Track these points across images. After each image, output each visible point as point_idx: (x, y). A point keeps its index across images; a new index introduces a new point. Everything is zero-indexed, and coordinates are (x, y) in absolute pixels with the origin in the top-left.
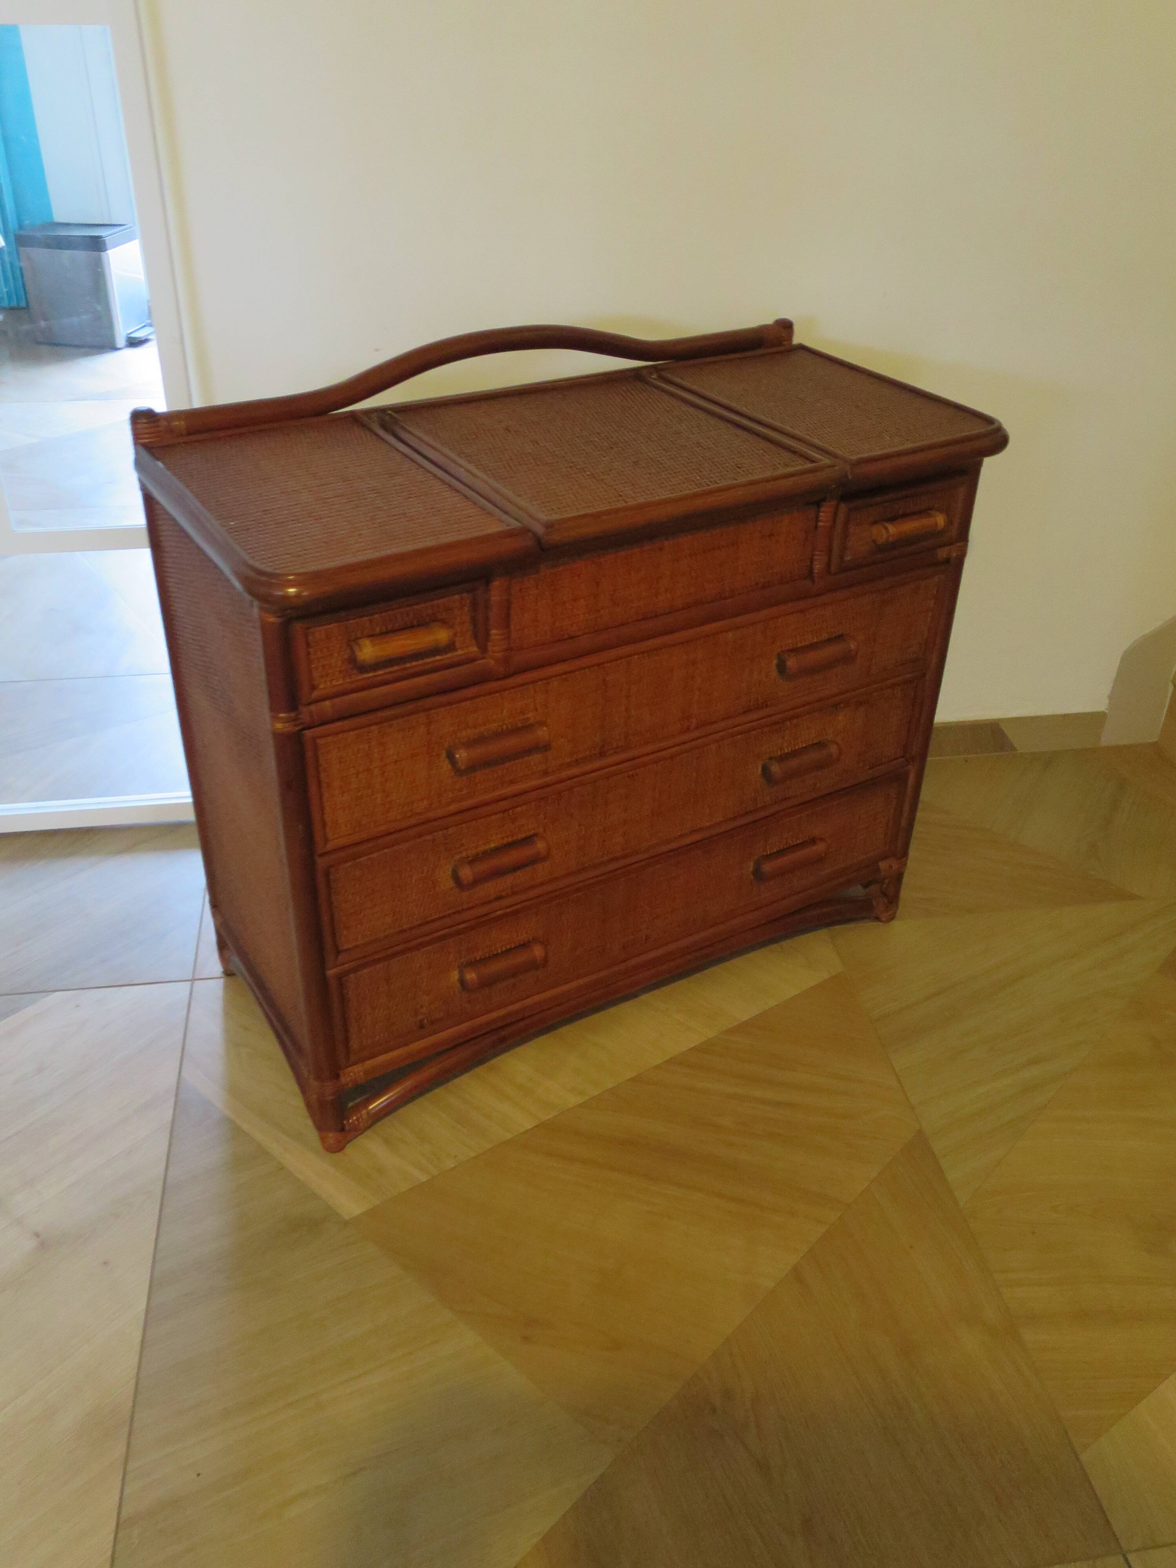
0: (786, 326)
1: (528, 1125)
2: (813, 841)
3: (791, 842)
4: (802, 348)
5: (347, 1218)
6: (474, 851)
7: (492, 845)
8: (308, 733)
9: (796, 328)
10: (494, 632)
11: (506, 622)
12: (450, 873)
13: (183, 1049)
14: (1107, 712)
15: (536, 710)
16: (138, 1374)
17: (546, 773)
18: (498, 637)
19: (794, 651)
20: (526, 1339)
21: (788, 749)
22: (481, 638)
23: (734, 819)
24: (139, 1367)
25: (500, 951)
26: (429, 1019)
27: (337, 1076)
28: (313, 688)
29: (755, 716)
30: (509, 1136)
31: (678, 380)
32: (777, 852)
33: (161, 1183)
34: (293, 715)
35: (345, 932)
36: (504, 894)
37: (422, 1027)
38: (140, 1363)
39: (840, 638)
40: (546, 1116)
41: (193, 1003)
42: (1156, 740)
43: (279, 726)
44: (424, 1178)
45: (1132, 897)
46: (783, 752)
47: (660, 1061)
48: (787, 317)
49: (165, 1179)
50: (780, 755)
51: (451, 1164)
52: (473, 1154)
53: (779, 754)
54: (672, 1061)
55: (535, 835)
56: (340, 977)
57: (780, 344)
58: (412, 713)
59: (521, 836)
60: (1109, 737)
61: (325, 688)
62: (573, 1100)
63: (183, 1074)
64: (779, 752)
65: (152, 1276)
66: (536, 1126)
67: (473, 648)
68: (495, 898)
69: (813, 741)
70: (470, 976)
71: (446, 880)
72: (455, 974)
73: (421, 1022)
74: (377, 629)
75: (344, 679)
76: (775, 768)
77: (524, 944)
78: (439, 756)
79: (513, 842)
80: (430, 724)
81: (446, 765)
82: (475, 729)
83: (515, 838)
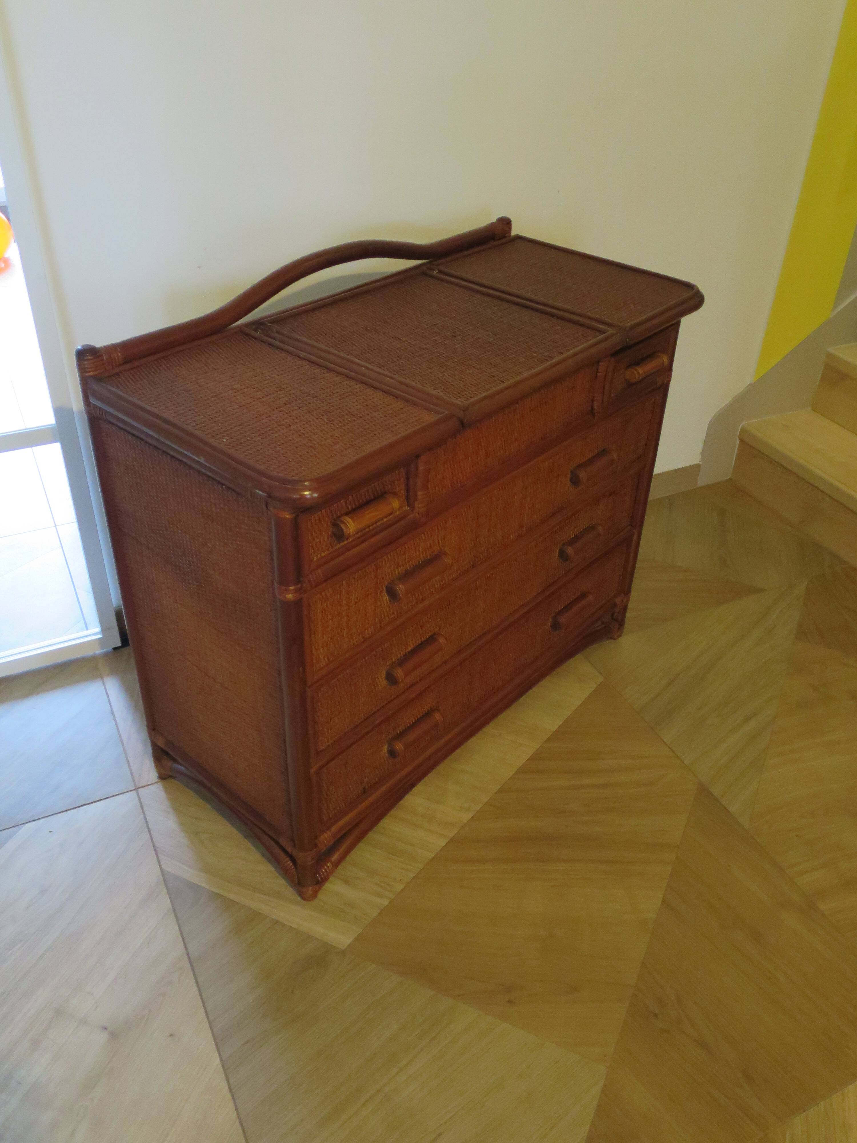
0: (505, 223)
1: (443, 843)
2: (583, 596)
3: (571, 600)
4: (519, 238)
5: (343, 948)
6: (400, 656)
7: (410, 649)
8: (305, 597)
9: (511, 222)
10: (419, 493)
11: (426, 485)
12: (385, 674)
13: (154, 846)
14: (701, 463)
15: (439, 544)
16: (238, 1114)
18: (421, 497)
19: (581, 466)
20: (511, 1002)
21: (573, 535)
22: (411, 500)
23: (542, 592)
24: (237, 1109)
25: (412, 723)
26: (369, 785)
27: (315, 845)
28: (310, 562)
29: (558, 516)
30: (432, 855)
31: (453, 272)
32: (564, 608)
33: (186, 958)
34: (298, 585)
35: (321, 737)
36: (416, 681)
37: (365, 791)
38: (236, 1105)
39: (603, 453)
40: (452, 833)
41: (145, 808)
42: (730, 477)
43: (289, 596)
44: (386, 902)
45: (762, 590)
46: (570, 539)
47: (511, 774)
48: (502, 216)
49: (188, 954)
51: (400, 887)
52: (412, 875)
53: (568, 540)
54: (518, 772)
55: (435, 634)
56: (319, 771)
57: (505, 237)
58: (368, 565)
59: (427, 636)
60: (702, 481)
61: (317, 560)
62: (466, 817)
63: (164, 867)
65: (213, 1035)
66: (448, 842)
67: (407, 508)
68: (410, 686)
69: (586, 526)
70: (399, 747)
71: (382, 682)
72: (385, 748)
73: (364, 788)
74: (350, 507)
75: (328, 550)
76: (570, 550)
77: (426, 713)
78: (381, 592)
79: (422, 643)
80: (377, 569)
81: (386, 598)
82: (404, 566)
83: (423, 639)
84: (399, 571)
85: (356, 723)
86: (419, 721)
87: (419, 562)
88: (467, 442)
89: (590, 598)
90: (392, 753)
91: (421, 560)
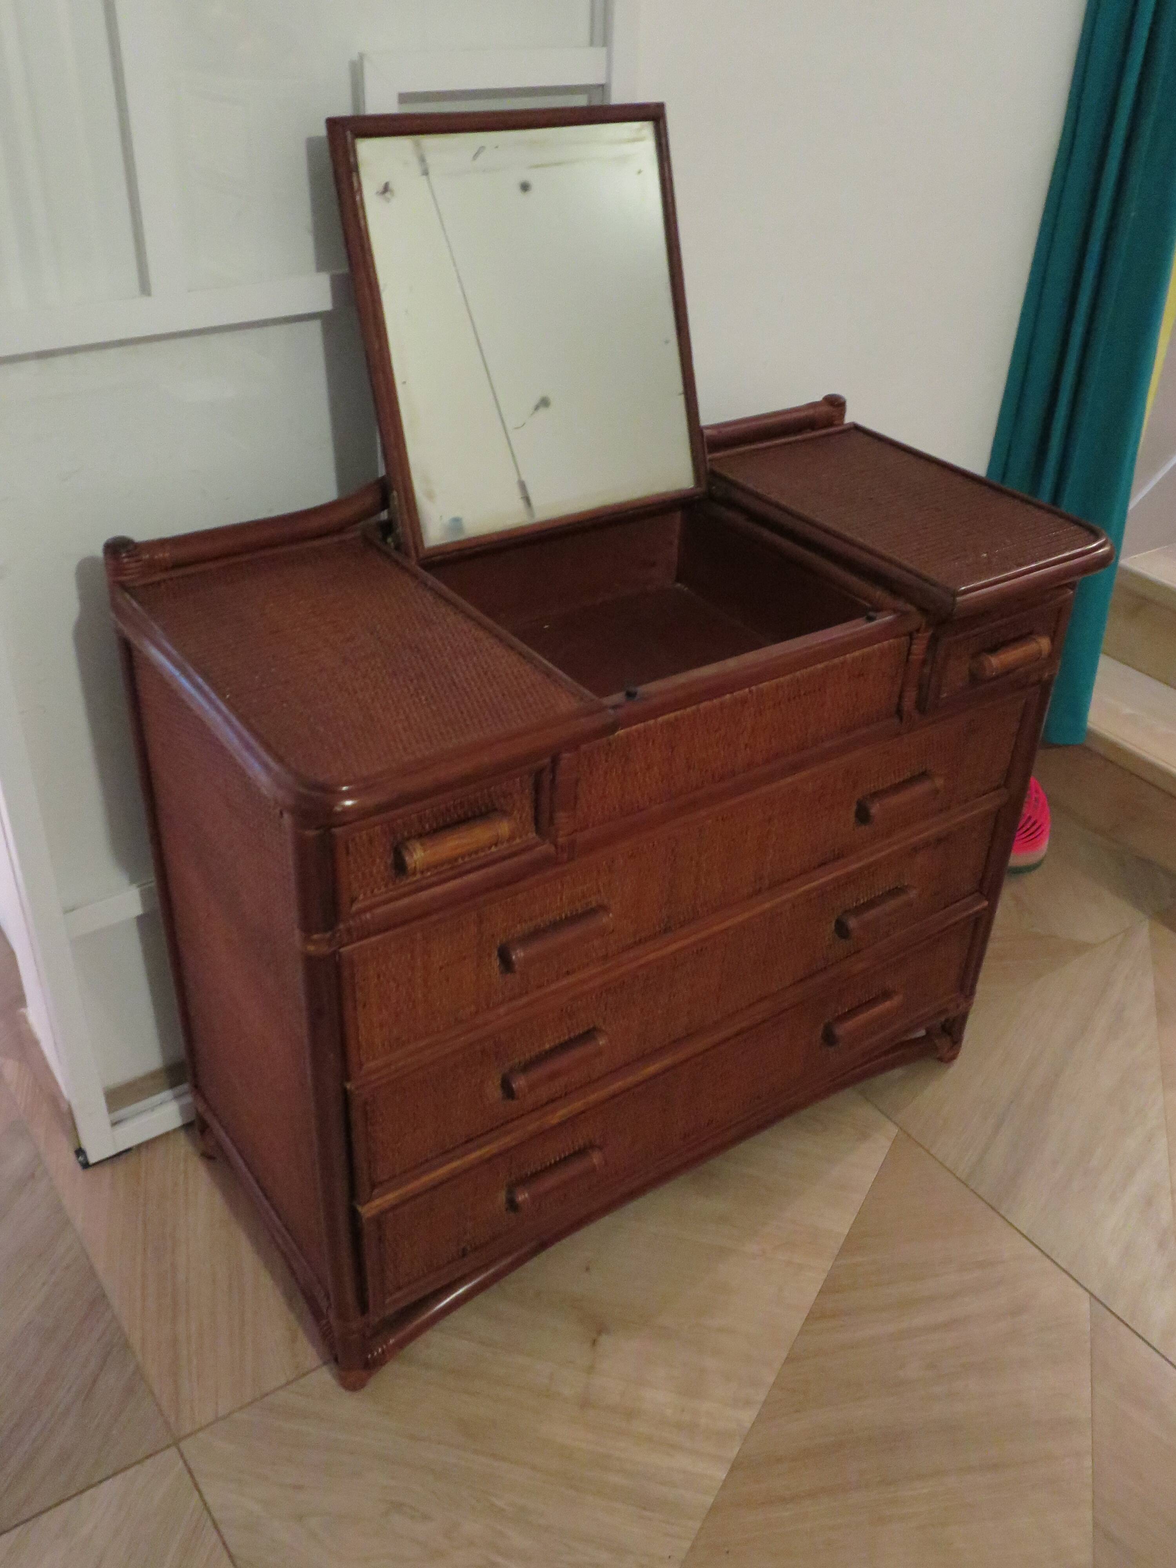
0: (836, 404)
2: (886, 995)
3: (863, 999)
4: (856, 429)
6: (527, 1056)
7: (547, 1046)
8: (345, 952)
9: (848, 405)
10: (559, 815)
11: (574, 803)
12: (498, 1082)
15: (599, 891)
17: (606, 960)
18: (564, 820)
19: (876, 795)
21: (864, 900)
22: (544, 823)
23: (804, 981)
25: (553, 1161)
26: (473, 1246)
28: (353, 900)
29: (833, 868)
32: (849, 1011)
34: (328, 935)
35: (381, 1163)
36: (559, 1098)
37: (465, 1256)
39: (924, 775)
43: (311, 948)
46: (859, 904)
48: (832, 393)
50: (856, 906)
53: (854, 905)
55: (593, 1029)
57: (831, 424)
58: (462, 914)
59: (579, 1032)
61: (365, 899)
64: (855, 903)
67: (532, 835)
69: (889, 887)
70: (522, 1197)
71: (493, 1091)
72: (502, 1196)
73: (464, 1249)
74: (427, 826)
76: (852, 923)
77: (580, 1150)
78: (490, 955)
79: (571, 1040)
80: (481, 921)
81: (496, 963)
82: (532, 920)
83: (572, 1035)
84: (521, 929)
85: (447, 1147)
86: (564, 1161)
87: (560, 916)
89: (899, 999)
90: (512, 1205)
91: (566, 915)
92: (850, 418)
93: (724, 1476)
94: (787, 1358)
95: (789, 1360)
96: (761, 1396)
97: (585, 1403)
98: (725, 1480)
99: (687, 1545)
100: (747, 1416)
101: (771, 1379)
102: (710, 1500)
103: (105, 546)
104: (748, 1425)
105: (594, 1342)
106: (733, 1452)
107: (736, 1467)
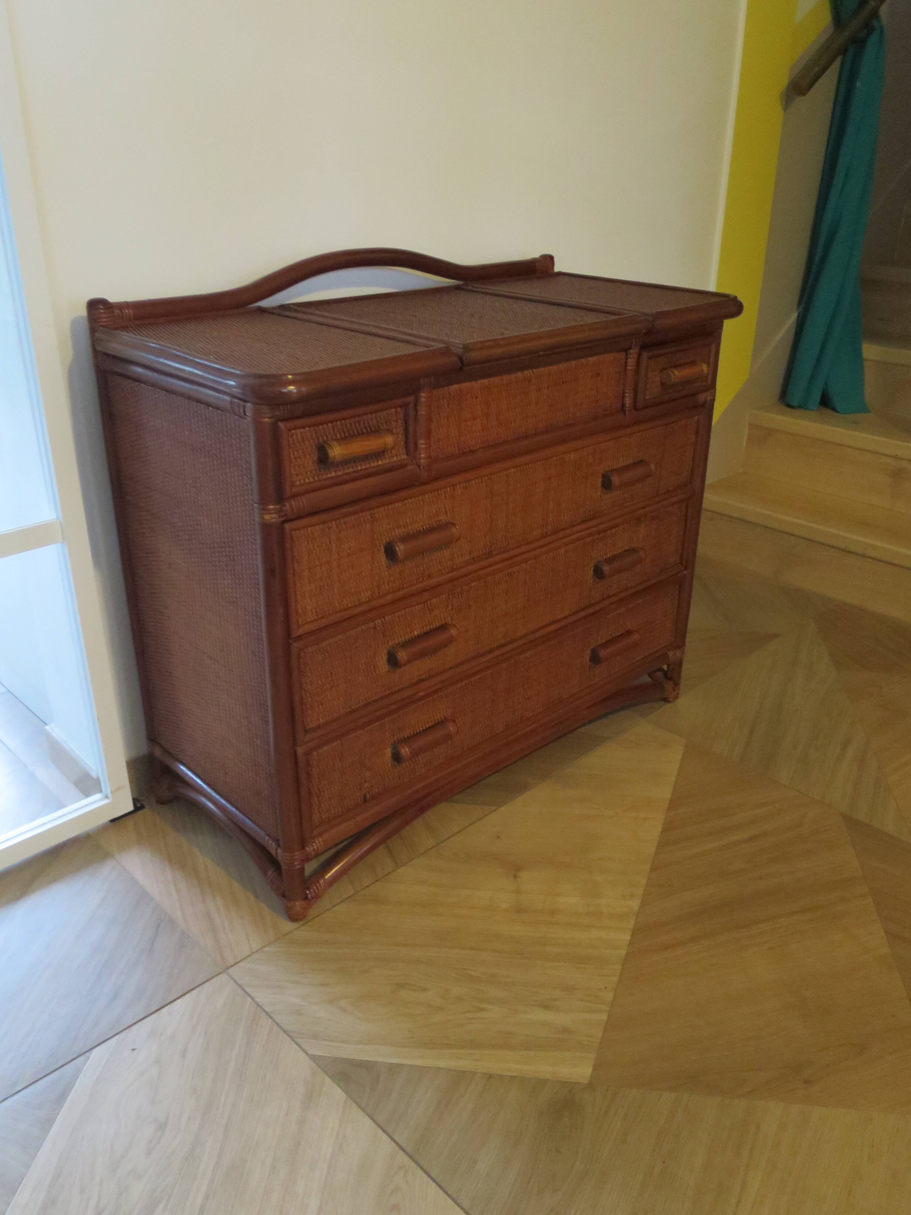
0: (548, 259)
2: (629, 633)
3: (614, 634)
4: (564, 273)
6: (403, 638)
7: (415, 632)
8: (287, 526)
9: (556, 260)
10: (421, 441)
11: (428, 435)
12: (386, 657)
15: (446, 513)
17: (453, 570)
18: (424, 446)
19: (613, 471)
21: (611, 554)
22: (410, 447)
23: (576, 612)
25: (422, 728)
26: (371, 793)
27: (303, 847)
28: (292, 484)
29: (590, 524)
32: (605, 642)
34: (278, 507)
35: (310, 711)
36: (424, 677)
37: (365, 800)
39: (641, 462)
43: (266, 517)
46: (606, 557)
48: (545, 254)
55: (446, 624)
56: (308, 754)
57: (547, 271)
58: (362, 511)
59: (437, 624)
61: (300, 485)
64: (604, 556)
67: (405, 455)
68: (417, 681)
69: (625, 547)
70: (405, 752)
71: (383, 662)
72: (389, 750)
73: (365, 796)
74: (338, 435)
75: (313, 477)
76: (607, 570)
77: (439, 722)
78: (378, 550)
79: (430, 630)
80: (373, 522)
81: (382, 557)
82: (405, 528)
83: (432, 628)
84: (399, 531)
85: (353, 707)
86: (430, 730)
87: (423, 529)
88: (475, 400)
89: (636, 637)
90: (397, 758)
91: (426, 528)
92: (557, 269)
93: (629, 938)
94: (651, 869)
95: (653, 869)
96: (640, 891)
97: (519, 910)
98: (630, 940)
99: (616, 979)
100: (635, 904)
101: (644, 881)
102: (624, 952)
103: (87, 304)
104: (637, 908)
105: (515, 876)
106: (631, 924)
107: (635, 933)
